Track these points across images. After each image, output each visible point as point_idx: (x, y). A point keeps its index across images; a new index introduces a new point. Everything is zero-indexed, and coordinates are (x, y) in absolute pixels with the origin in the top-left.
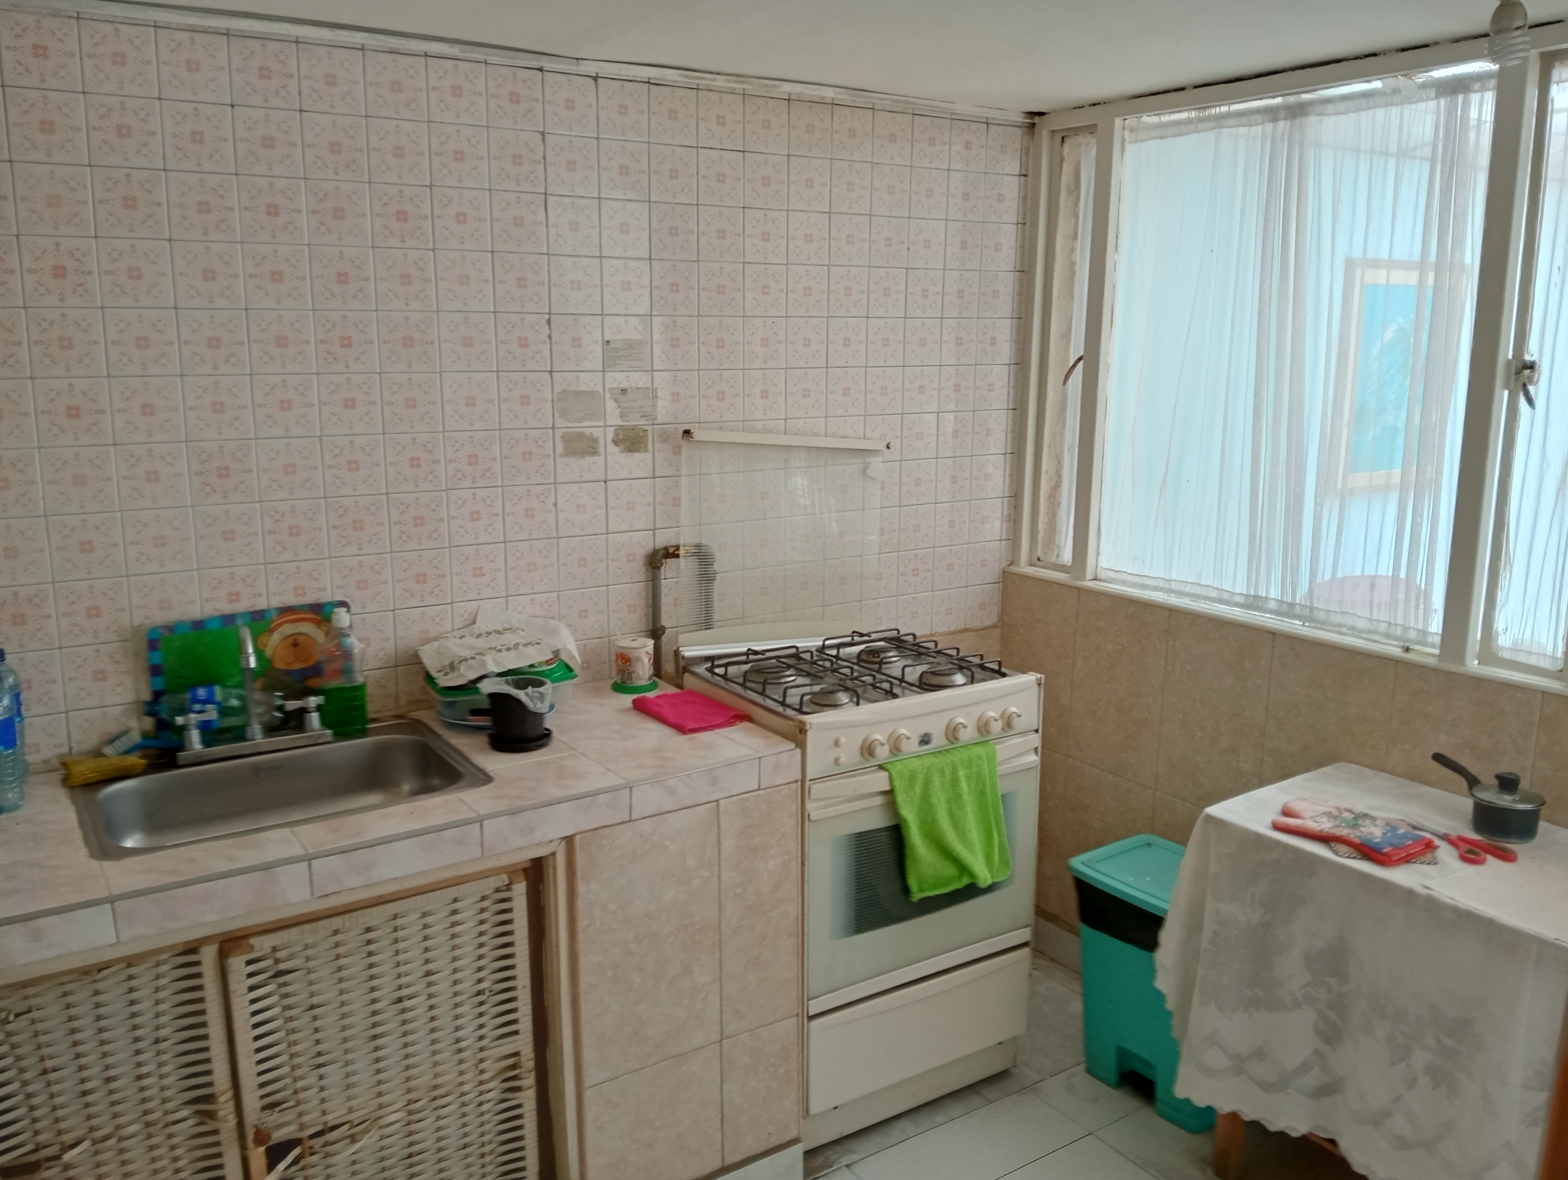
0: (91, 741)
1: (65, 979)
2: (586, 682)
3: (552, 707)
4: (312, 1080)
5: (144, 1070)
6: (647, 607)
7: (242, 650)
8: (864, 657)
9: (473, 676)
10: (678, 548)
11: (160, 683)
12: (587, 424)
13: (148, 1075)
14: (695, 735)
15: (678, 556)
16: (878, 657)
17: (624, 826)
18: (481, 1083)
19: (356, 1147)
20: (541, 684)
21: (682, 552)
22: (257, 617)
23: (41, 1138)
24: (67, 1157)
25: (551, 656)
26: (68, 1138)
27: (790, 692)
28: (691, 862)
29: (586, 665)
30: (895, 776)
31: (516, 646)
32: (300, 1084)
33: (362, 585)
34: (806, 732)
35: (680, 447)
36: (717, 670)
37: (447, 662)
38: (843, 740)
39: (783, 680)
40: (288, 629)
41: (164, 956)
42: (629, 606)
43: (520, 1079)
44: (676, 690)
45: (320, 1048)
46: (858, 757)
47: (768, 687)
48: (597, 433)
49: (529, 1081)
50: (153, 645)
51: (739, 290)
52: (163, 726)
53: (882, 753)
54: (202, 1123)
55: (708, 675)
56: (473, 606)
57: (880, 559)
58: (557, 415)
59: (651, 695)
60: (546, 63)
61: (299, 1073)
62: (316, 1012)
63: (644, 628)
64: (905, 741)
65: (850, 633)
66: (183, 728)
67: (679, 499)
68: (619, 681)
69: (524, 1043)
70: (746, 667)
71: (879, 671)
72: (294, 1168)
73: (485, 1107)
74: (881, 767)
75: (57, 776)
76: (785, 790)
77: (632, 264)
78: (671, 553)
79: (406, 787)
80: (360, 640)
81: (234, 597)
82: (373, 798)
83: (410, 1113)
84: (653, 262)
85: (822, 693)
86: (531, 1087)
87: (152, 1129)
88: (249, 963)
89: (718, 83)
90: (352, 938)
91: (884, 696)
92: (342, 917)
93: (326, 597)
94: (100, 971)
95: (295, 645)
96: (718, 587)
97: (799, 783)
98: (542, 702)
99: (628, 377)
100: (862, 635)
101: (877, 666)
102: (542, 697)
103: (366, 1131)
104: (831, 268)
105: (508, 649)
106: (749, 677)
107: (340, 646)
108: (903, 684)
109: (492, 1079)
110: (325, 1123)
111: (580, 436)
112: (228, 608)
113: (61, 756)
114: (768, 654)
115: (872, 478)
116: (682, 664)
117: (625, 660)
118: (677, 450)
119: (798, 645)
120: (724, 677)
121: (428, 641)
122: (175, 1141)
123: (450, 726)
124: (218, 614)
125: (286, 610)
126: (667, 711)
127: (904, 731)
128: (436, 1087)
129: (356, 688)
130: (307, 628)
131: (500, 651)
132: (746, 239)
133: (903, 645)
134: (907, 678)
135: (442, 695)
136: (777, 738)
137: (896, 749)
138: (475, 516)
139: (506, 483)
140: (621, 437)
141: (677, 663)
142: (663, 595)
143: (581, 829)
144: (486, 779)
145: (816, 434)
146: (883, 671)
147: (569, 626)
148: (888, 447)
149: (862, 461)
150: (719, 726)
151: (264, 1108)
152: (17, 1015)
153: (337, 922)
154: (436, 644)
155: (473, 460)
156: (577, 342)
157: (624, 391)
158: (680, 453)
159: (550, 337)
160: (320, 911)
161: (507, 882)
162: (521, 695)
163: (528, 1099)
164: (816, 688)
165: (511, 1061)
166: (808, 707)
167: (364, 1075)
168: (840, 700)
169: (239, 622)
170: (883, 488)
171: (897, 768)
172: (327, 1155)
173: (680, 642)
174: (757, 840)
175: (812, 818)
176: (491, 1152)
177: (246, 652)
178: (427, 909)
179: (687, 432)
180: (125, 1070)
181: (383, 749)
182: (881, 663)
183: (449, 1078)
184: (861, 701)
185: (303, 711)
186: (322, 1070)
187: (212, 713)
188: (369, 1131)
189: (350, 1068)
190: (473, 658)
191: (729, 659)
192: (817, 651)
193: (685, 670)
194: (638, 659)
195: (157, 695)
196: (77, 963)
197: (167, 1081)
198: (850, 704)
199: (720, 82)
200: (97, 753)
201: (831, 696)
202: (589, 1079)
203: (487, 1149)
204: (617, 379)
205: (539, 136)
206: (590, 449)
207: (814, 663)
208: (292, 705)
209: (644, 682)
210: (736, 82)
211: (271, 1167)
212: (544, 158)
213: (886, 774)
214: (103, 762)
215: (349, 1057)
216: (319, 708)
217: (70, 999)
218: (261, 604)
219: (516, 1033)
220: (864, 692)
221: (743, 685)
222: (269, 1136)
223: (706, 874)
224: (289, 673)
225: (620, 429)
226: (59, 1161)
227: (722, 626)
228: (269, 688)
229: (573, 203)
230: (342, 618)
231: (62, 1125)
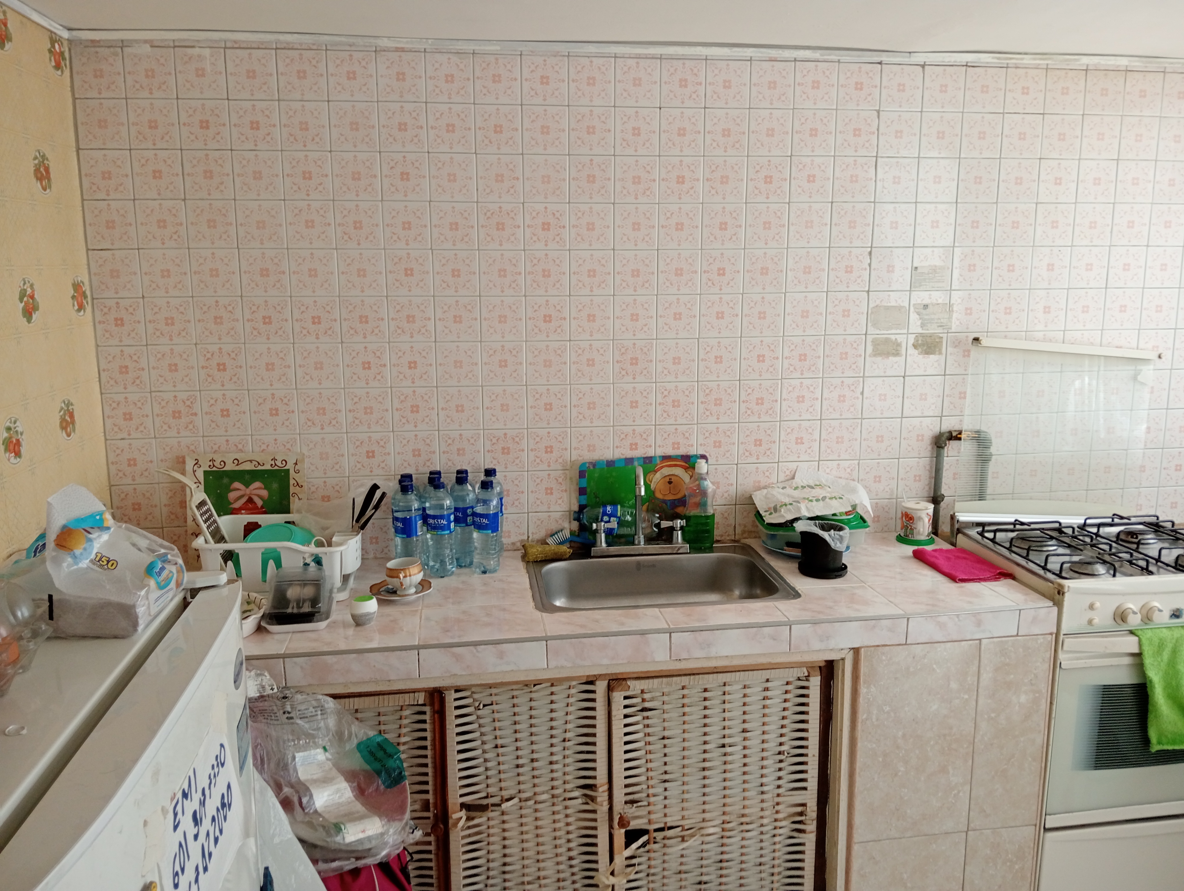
0: (540, 534)
1: (514, 687)
2: (876, 532)
3: (848, 548)
4: (659, 789)
5: (555, 758)
6: (930, 478)
7: (636, 483)
8: (1122, 537)
9: (790, 517)
10: (960, 433)
11: (584, 500)
12: (893, 331)
13: (556, 762)
14: (964, 584)
15: (960, 439)
16: (1137, 538)
17: (901, 647)
18: (776, 820)
19: (685, 845)
20: (841, 529)
21: (963, 436)
22: (648, 460)
23: (491, 790)
24: (504, 806)
25: (850, 509)
26: (506, 794)
27: (1051, 559)
28: (954, 685)
29: (877, 519)
30: (1144, 640)
31: (824, 498)
32: (651, 791)
33: (718, 444)
34: (1063, 594)
35: (969, 351)
36: (986, 535)
37: (772, 505)
38: (1098, 605)
39: (1045, 549)
40: (666, 471)
41: (574, 683)
42: (915, 476)
43: (804, 824)
44: (950, 547)
45: (667, 768)
46: (1111, 621)
47: (1031, 552)
48: (901, 339)
49: (812, 827)
50: (582, 474)
51: (1031, 225)
52: (584, 528)
53: (1134, 621)
54: (587, 803)
55: (979, 537)
56: (793, 466)
57: (1144, 453)
58: (869, 324)
59: (929, 548)
60: (884, 58)
61: (651, 783)
62: (666, 742)
63: (926, 495)
64: (1157, 612)
65: (1111, 515)
66: (596, 531)
67: (965, 393)
68: (902, 535)
69: (810, 797)
70: (1013, 535)
71: (1137, 550)
72: (642, 850)
73: (777, 839)
74: (1132, 632)
75: (519, 554)
76: (1041, 640)
77: (941, 207)
78: (954, 436)
79: (737, 593)
80: (712, 483)
81: (634, 446)
82: (713, 597)
83: (723, 830)
84: (959, 205)
85: (1081, 563)
86: (812, 832)
87: (555, 800)
88: (626, 698)
89: (1025, 62)
90: (694, 694)
91: (1140, 572)
92: (688, 677)
93: (693, 451)
94: (535, 685)
95: (670, 483)
96: (992, 467)
97: (1054, 635)
98: (841, 543)
99: (930, 295)
100: (1122, 518)
101: (1135, 546)
102: (841, 539)
103: (692, 836)
104: (1116, 205)
105: (817, 500)
106: (1015, 543)
107: (699, 486)
108: (1159, 564)
109: (785, 819)
110: (666, 823)
111: (887, 341)
112: (629, 454)
113: (522, 541)
114: (1033, 526)
115: (1142, 383)
116: (957, 526)
117: (908, 518)
118: (967, 354)
119: (1061, 521)
120: (993, 540)
121: (759, 489)
122: (569, 811)
123: (771, 552)
124: (624, 457)
125: (666, 458)
126: (941, 562)
127: (1156, 604)
128: (743, 816)
129: (707, 517)
130: (679, 471)
131: (811, 501)
132: (1041, 183)
133: (1161, 530)
134: (1163, 559)
135: (766, 529)
136: (1037, 596)
137: (1147, 618)
138: (800, 399)
139: (825, 375)
140: (920, 342)
141: (952, 525)
142: (944, 469)
143: (866, 644)
144: (797, 595)
145: (1092, 344)
146: (1140, 550)
147: (866, 487)
148: (1160, 357)
149: (1133, 368)
150: (985, 580)
151: (626, 803)
152: (484, 706)
153: (685, 680)
154: (765, 491)
155: (803, 357)
156: (890, 269)
157: (926, 307)
158: (969, 356)
159: (870, 265)
160: (673, 670)
161: (806, 674)
162: (825, 535)
163: (810, 840)
164: (1076, 559)
165: (799, 809)
166: (1067, 573)
167: (695, 796)
168: (1098, 571)
169: (636, 463)
170: (1152, 392)
171: (1147, 635)
172: (665, 846)
173: (956, 509)
174: (1012, 676)
175: (1062, 666)
176: (779, 873)
177: (640, 484)
178: (747, 683)
179: (976, 339)
180: (543, 755)
181: (722, 564)
182: (1138, 543)
183: (753, 811)
184: (1117, 574)
185: (672, 529)
186: (667, 785)
187: (614, 524)
188: (694, 836)
189: (685, 788)
190: (791, 504)
191: (999, 527)
192: (1078, 527)
193: (959, 531)
194: (920, 518)
195: (582, 508)
196: (522, 678)
197: (567, 769)
198: (1107, 575)
199: (1027, 60)
200: (544, 542)
201: (1090, 567)
202: (857, 837)
203: (776, 870)
204: (921, 297)
205: (876, 113)
206: (894, 351)
207: (1076, 537)
208: (665, 524)
209: (923, 537)
210: (1041, 59)
211: (627, 845)
212: (878, 130)
213: (1135, 639)
214: (547, 548)
215: (686, 779)
216: (682, 528)
217: (515, 701)
218: (651, 453)
219: (805, 789)
220: (1121, 566)
221: (1009, 549)
222: (629, 823)
223: (966, 697)
224: (664, 501)
225: (919, 335)
226: (499, 808)
227: (993, 499)
228: (651, 510)
229: (897, 162)
230: (702, 466)
231: (503, 784)
